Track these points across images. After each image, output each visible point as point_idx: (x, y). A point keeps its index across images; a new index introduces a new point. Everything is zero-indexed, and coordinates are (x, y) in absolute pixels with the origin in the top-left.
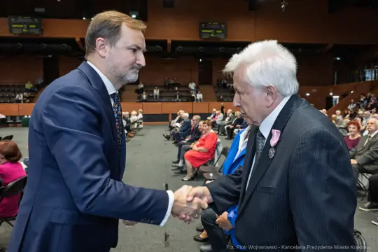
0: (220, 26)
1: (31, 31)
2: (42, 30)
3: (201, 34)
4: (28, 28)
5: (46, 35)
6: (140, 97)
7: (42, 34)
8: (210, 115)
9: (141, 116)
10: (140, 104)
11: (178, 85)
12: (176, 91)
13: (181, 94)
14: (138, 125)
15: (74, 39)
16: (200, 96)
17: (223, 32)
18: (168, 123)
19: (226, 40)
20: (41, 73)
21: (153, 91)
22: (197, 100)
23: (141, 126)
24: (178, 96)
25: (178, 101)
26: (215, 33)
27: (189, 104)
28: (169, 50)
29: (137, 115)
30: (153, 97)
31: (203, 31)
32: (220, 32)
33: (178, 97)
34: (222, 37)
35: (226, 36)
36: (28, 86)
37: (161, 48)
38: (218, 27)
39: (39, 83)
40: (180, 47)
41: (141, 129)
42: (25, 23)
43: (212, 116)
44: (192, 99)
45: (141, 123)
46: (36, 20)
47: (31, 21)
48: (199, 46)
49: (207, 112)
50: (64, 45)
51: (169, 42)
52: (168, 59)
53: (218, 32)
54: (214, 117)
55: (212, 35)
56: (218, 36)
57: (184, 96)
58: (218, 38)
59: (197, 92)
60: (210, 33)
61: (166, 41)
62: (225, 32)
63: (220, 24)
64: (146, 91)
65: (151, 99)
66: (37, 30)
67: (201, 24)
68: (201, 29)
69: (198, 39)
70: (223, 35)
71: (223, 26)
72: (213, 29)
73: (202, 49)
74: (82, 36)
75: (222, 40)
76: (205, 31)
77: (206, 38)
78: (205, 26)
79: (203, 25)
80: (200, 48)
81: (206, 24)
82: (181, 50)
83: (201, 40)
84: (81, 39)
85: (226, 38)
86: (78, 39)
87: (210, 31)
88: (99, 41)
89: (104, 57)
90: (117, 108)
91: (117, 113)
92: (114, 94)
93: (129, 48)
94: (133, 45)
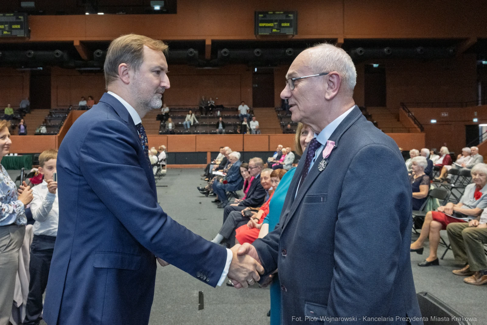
0: (287, 16)
1: (14, 33)
2: (29, 31)
3: (257, 28)
4: (11, 29)
5: (34, 38)
6: (164, 126)
7: (29, 37)
8: (271, 154)
9: (163, 155)
10: (164, 137)
11: (221, 108)
12: (218, 117)
13: (226, 121)
14: (159, 170)
15: (72, 43)
16: (254, 125)
17: (291, 26)
18: (204, 166)
19: (297, 37)
20: (27, 92)
21: (184, 118)
22: (250, 130)
23: (163, 171)
24: (221, 125)
25: (221, 133)
26: (280, 27)
27: (239, 137)
28: (208, 55)
29: (158, 154)
30: (182, 125)
31: (261, 25)
32: (288, 24)
33: (221, 127)
34: (290, 32)
35: (296, 31)
36: (9, 111)
37: (196, 52)
38: (284, 18)
39: (24, 106)
40: (225, 50)
41: (163, 175)
42: (6, 23)
43: (276, 156)
44: (244, 130)
45: (163, 166)
46: (21, 17)
47: (14, 19)
48: (256, 47)
49: (266, 149)
50: (58, 51)
51: (208, 42)
52: (206, 68)
53: (283, 25)
54: (279, 158)
55: (274, 30)
56: (283, 31)
57: (230, 125)
58: (285, 35)
59: (250, 119)
60: (272, 28)
61: (204, 41)
62: (295, 25)
63: (287, 13)
64: (174, 118)
65: (179, 129)
66: (23, 31)
67: (256, 14)
68: (257, 21)
69: (253, 37)
70: (292, 30)
71: (291, 15)
72: (276, 21)
73: (258, 52)
74: (84, 39)
75: (291, 37)
76: (263, 25)
77: (266, 36)
78: (264, 17)
79: (261, 16)
80: (256, 50)
81: (265, 13)
82: (226, 55)
83: (259, 38)
84: (82, 42)
85: (297, 34)
86: (77, 43)
87: (272, 25)
88: (122, 66)
89: (128, 84)
90: (144, 139)
91: (144, 144)
92: (140, 124)
93: (152, 71)
94: (157, 67)
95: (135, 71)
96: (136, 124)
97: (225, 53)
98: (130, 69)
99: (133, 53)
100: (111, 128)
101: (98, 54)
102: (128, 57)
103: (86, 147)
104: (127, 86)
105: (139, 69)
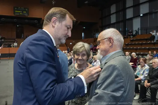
3: (14, 13)
17: (26, 13)
19: (29, 16)
26: (22, 13)
31: (16, 11)
32: (25, 12)
34: (26, 15)
35: (28, 14)
38: (24, 10)
55: (21, 14)
60: (20, 13)
62: (28, 12)
63: (25, 8)
67: (14, 8)
68: (14, 10)
69: (13, 15)
71: (27, 9)
77: (18, 15)
78: (17, 9)
79: (16, 8)
81: (17, 8)
87: (20, 12)
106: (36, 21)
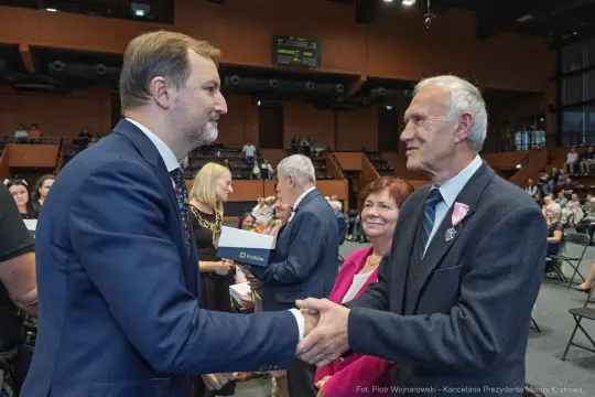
0: (310, 45)
3: (275, 55)
15: (16, 47)
17: (313, 56)
19: (318, 70)
26: (301, 57)
31: (280, 51)
32: (310, 54)
34: (313, 62)
35: (319, 62)
38: (305, 45)
40: (236, 77)
48: (272, 77)
53: (305, 54)
55: (296, 59)
56: (305, 61)
58: (308, 67)
60: (293, 56)
62: (316, 55)
63: (310, 41)
67: (275, 38)
68: (275, 46)
70: (314, 60)
71: (314, 44)
72: (297, 48)
73: (274, 84)
74: (35, 43)
75: (311, 69)
76: (283, 51)
77: (285, 65)
78: (284, 42)
79: (280, 40)
80: (271, 81)
81: (286, 38)
82: (237, 83)
83: (276, 66)
84: (32, 48)
85: (320, 66)
86: (24, 48)
87: (292, 52)
88: (156, 83)
89: (166, 109)
90: (182, 193)
91: (182, 201)
92: (177, 170)
93: (204, 88)
94: (209, 82)
95: (178, 88)
96: (169, 170)
97: (235, 80)
98: (169, 87)
99: (174, 60)
100: (127, 175)
101: (58, 66)
102: (167, 67)
103: (82, 204)
104: (166, 112)
105: (184, 85)
106: (339, 85)
